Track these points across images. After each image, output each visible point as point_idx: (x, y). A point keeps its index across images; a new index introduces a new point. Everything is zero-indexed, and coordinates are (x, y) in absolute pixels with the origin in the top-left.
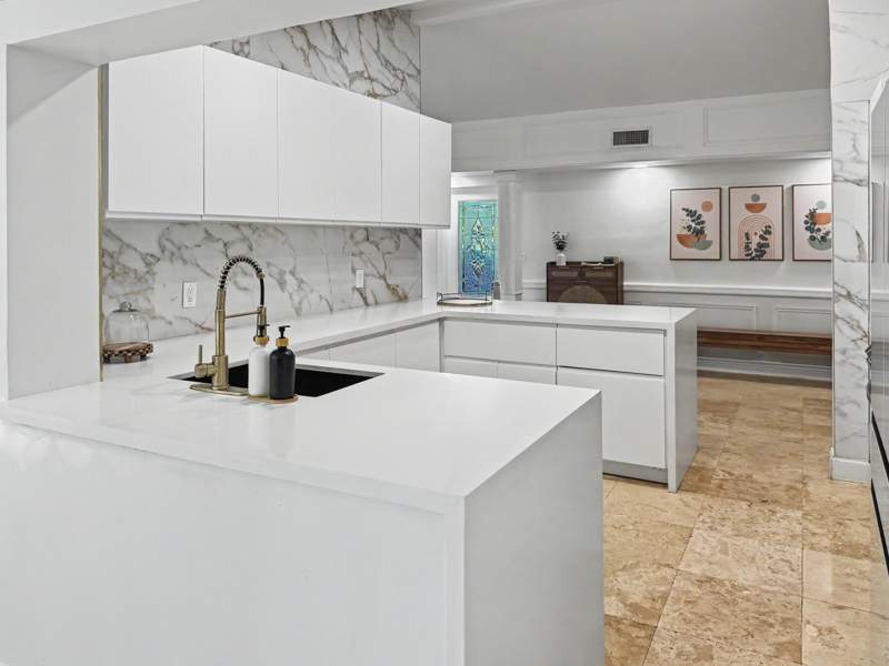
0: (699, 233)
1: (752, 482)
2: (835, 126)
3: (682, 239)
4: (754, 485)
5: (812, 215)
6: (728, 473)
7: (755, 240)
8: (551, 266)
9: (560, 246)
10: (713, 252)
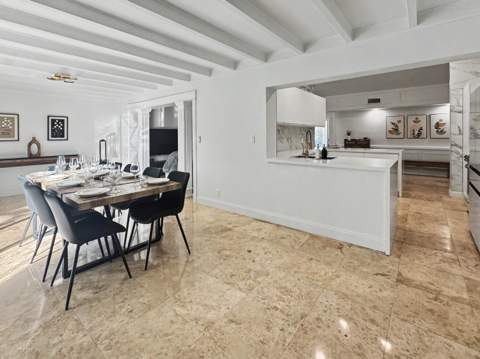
0: (396, 130)
2: (451, 92)
3: (390, 132)
5: (437, 124)
7: (416, 132)
8: (346, 140)
9: (349, 134)
10: (401, 136)
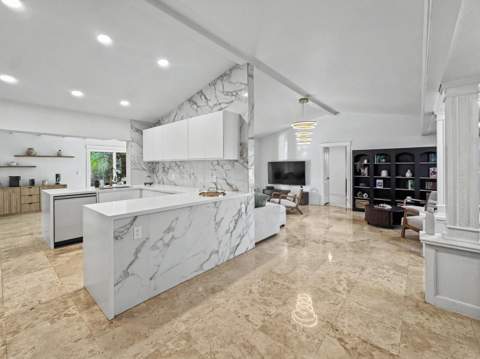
1: (48, 319)
4: (44, 316)
6: (69, 315)
